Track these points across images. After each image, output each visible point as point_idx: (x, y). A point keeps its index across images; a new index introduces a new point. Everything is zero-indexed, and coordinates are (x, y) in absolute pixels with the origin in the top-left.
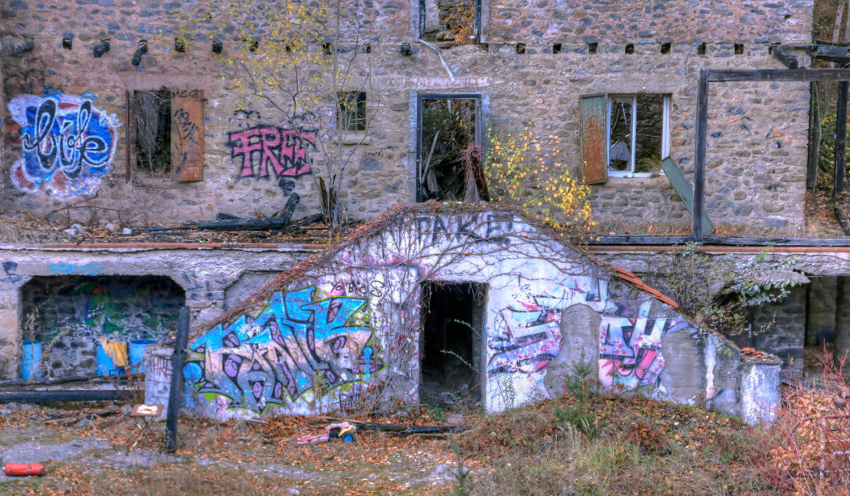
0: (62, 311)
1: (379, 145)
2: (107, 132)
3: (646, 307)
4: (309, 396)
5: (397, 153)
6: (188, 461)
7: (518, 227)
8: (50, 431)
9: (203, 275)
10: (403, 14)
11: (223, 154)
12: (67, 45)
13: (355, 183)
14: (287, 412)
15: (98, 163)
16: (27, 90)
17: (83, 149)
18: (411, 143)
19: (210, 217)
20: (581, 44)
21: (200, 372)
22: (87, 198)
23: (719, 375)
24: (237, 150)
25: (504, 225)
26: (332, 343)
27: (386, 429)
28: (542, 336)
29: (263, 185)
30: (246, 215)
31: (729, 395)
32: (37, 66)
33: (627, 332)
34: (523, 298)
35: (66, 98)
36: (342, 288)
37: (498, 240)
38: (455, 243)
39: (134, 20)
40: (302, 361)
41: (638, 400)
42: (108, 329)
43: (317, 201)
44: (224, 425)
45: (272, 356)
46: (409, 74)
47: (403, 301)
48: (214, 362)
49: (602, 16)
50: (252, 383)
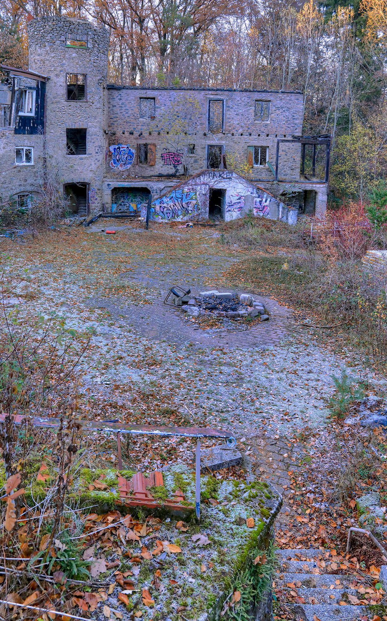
0: (121, 197)
1: (198, 157)
2: (133, 154)
3: (265, 196)
4: (181, 217)
5: (202, 159)
6: (151, 231)
7: (234, 175)
8: (118, 224)
9: (155, 187)
10: (204, 126)
11: (160, 159)
12: (123, 133)
13: (192, 166)
14: (175, 220)
15: (130, 161)
16: (114, 144)
17: (127, 158)
18: (206, 157)
19: (157, 174)
20: (247, 134)
21: (154, 211)
22: (127, 170)
23: (283, 213)
24: (163, 158)
25: (230, 175)
26: (187, 203)
27: (201, 225)
28: (240, 202)
29: (170, 166)
30: (165, 173)
31: (285, 218)
32: (116, 138)
33: (261, 202)
34: (235, 193)
35: (123, 146)
36: (190, 190)
37: (228, 178)
38: (218, 179)
39: (139, 127)
40: (180, 208)
41: (263, 218)
42: (132, 201)
43: (183, 170)
44: (160, 223)
45: (172, 207)
46: (206, 140)
47: (205, 193)
48: (158, 208)
49: (252, 127)
50: (167, 213)
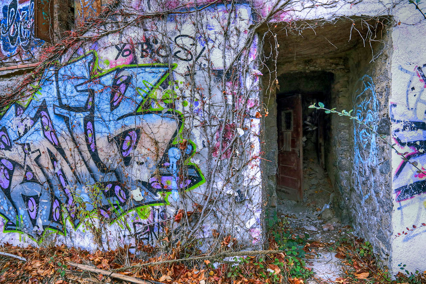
14: (68, 242)
26: (120, 141)
36: (132, 51)
40: (82, 169)
45: (45, 161)
47: (228, 65)
50: (26, 199)
